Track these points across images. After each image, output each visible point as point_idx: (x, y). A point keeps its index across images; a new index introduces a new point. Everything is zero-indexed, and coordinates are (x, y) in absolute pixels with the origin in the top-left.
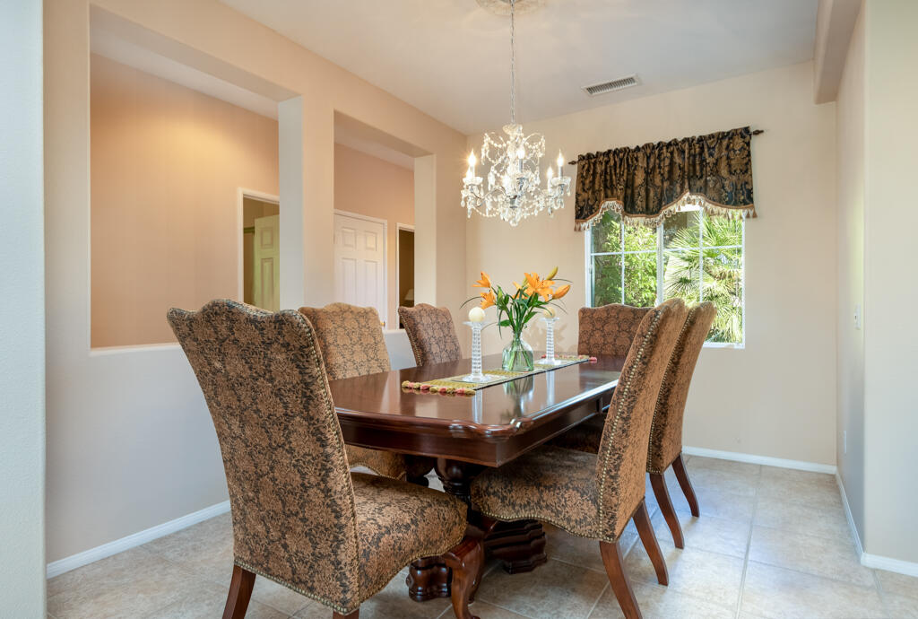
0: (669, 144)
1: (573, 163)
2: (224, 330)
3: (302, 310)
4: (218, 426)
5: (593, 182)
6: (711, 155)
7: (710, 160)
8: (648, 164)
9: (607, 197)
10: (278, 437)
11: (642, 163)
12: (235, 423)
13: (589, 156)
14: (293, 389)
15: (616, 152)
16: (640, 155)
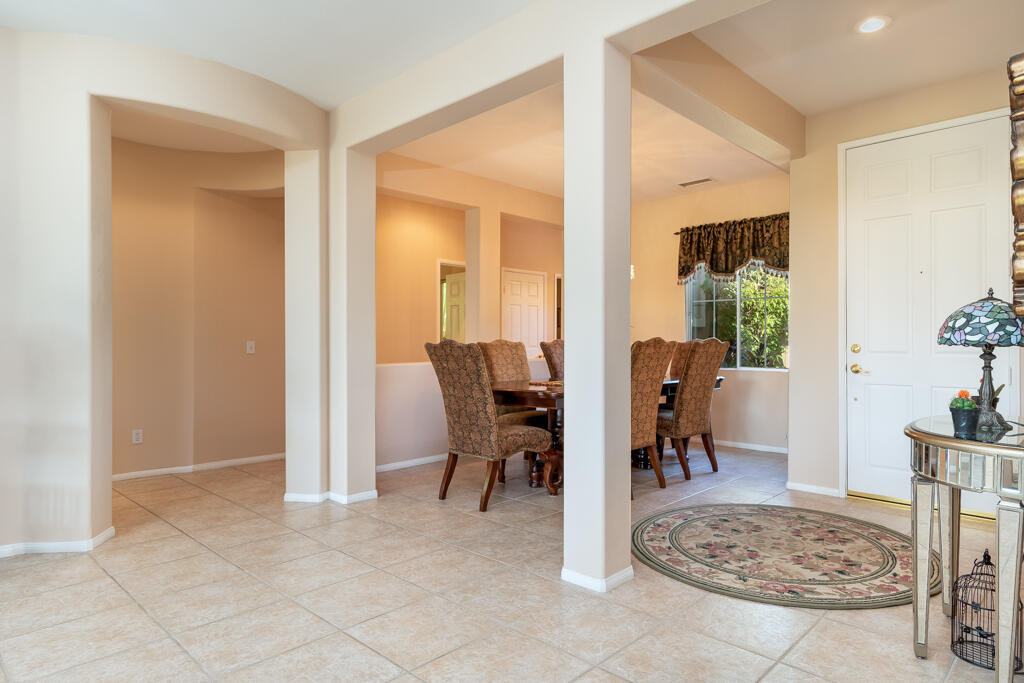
0: (741, 223)
1: (677, 234)
2: (448, 350)
3: (479, 343)
4: (443, 391)
5: (690, 248)
6: (768, 231)
7: (767, 235)
8: (727, 237)
9: (699, 259)
10: (468, 392)
11: (723, 236)
12: (451, 389)
13: (687, 229)
14: (474, 373)
15: (705, 227)
16: (722, 229)
